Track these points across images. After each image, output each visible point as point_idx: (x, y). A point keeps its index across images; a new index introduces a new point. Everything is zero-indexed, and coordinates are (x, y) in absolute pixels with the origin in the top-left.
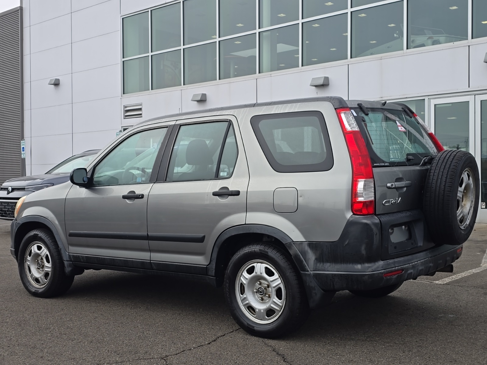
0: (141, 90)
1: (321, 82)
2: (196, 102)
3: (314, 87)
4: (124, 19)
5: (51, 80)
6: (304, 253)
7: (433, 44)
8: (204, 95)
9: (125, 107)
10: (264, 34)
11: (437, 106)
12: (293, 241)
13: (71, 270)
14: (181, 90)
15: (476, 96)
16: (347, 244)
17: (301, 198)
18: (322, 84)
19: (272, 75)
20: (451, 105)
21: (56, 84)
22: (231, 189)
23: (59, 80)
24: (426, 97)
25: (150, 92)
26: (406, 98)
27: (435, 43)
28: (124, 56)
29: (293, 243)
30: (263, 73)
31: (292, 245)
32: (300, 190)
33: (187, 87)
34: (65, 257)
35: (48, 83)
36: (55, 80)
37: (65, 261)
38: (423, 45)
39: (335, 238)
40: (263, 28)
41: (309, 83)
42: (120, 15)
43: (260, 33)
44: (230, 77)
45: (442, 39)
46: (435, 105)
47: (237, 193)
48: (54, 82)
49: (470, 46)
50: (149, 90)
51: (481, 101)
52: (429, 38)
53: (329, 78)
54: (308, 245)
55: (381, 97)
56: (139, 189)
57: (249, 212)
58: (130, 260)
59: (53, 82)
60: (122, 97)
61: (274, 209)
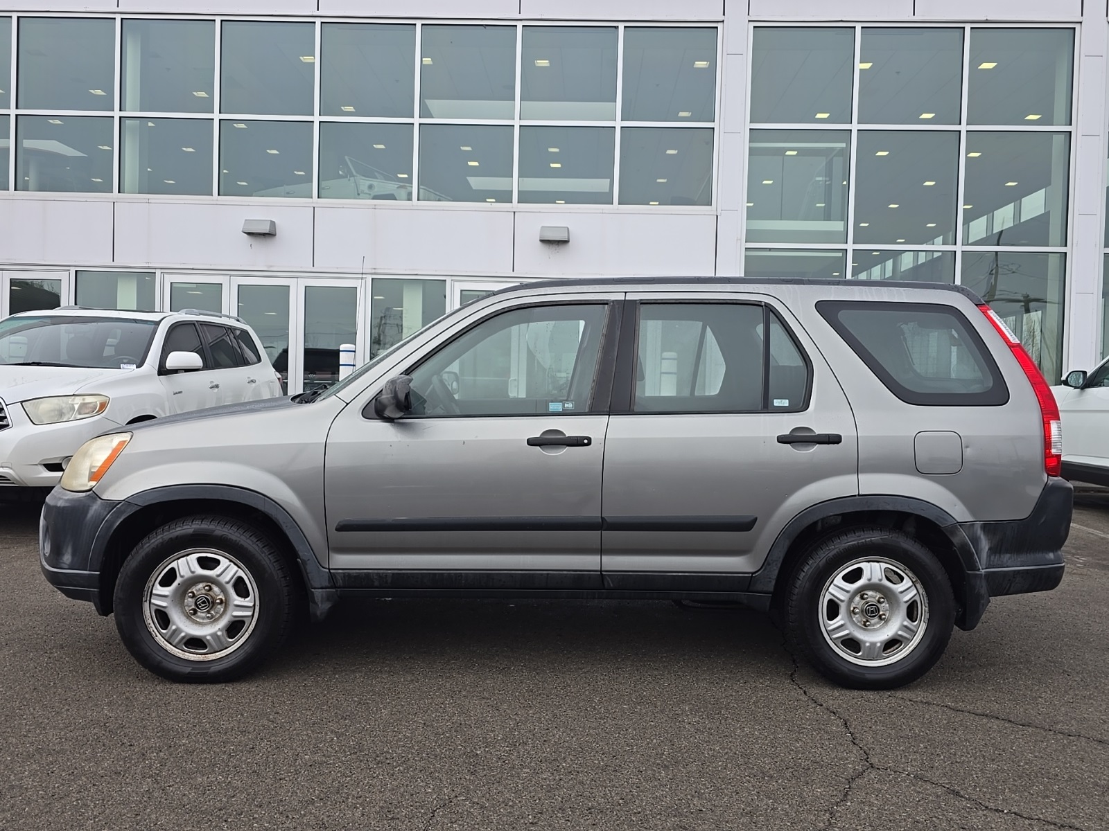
6: (976, 541)
12: (958, 522)
13: (330, 608)
16: (1044, 522)
17: (968, 449)
22: (819, 431)
29: (960, 525)
31: (957, 528)
32: (964, 436)
34: (317, 579)
37: (315, 588)
39: (1024, 512)
47: (835, 440)
54: (981, 527)
56: (571, 427)
57: (861, 473)
58: (542, 574)
61: (916, 469)
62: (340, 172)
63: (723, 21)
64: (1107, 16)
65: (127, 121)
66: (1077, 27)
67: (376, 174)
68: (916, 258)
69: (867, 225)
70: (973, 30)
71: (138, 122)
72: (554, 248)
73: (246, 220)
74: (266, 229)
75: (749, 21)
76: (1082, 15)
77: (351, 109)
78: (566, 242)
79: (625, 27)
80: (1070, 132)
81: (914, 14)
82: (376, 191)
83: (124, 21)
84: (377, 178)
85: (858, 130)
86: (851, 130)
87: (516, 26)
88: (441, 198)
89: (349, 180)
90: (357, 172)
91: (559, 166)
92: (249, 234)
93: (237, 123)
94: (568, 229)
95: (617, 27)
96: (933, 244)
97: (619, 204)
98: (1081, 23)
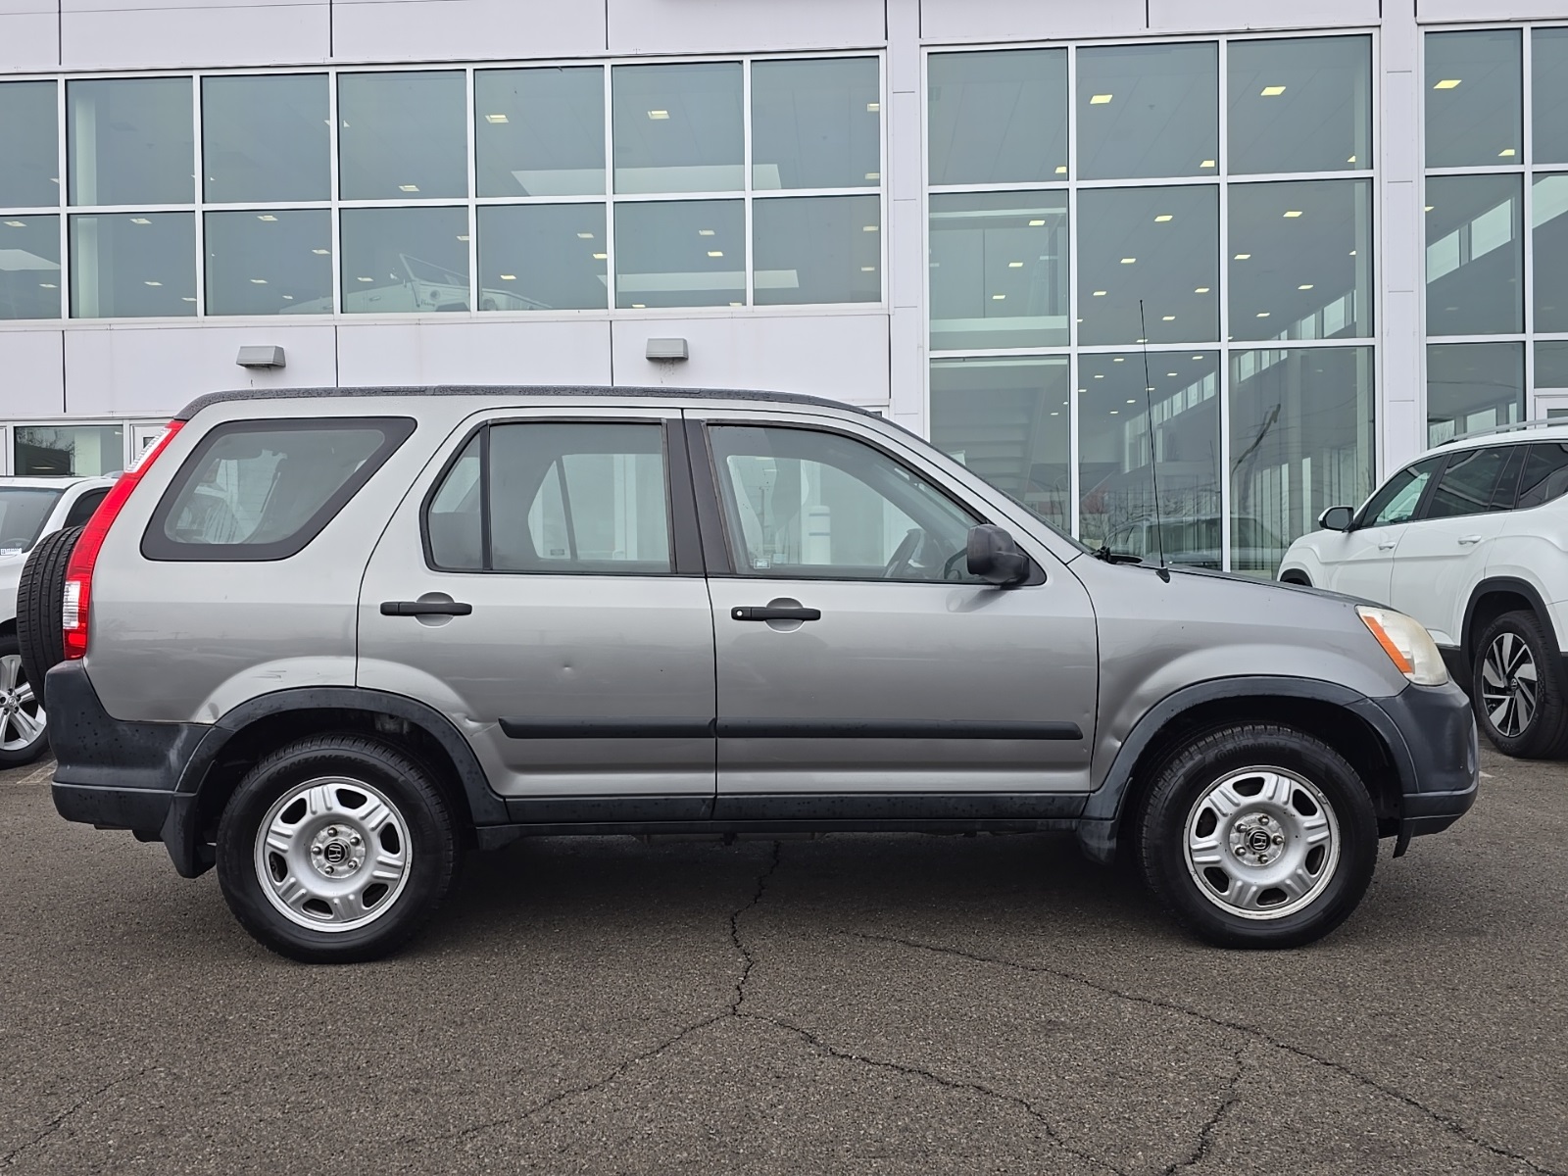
62: (392, 276)
63: (885, 48)
64: (1416, 15)
65: (79, 219)
66: (1375, 32)
67: (446, 276)
68: (1259, 361)
69: (1172, 318)
70: (1230, 44)
71: (95, 219)
72: (668, 367)
73: (242, 347)
74: (269, 358)
75: (921, 46)
76: (1381, 16)
77: (412, 188)
78: (682, 360)
79: (752, 61)
80: (1372, 178)
81: (1148, 26)
82: (444, 299)
83: (69, 83)
84: (447, 283)
85: (1078, 189)
86: (1068, 189)
87: (603, 66)
88: (534, 306)
89: (405, 286)
90: (416, 276)
91: (720, 254)
92: (247, 366)
93: (262, 215)
94: (685, 341)
95: (741, 62)
96: (1279, 339)
97: (754, 304)
98: (1379, 26)
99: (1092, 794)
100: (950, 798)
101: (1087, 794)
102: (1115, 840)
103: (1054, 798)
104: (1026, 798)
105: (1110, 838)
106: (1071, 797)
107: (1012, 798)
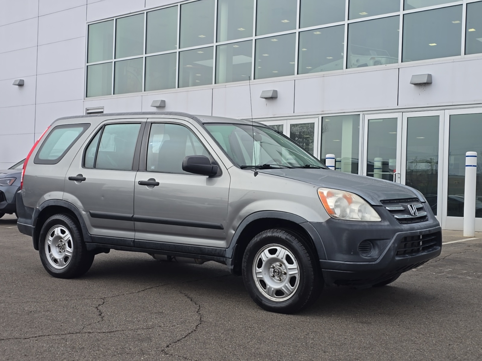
0: (103, 95)
1: (270, 95)
2: (155, 108)
3: (264, 99)
4: (90, 26)
5: (16, 81)
7: (375, 65)
8: (163, 102)
9: (87, 110)
10: (221, 47)
11: (370, 121)
14: (142, 96)
15: (403, 113)
18: (271, 96)
19: (226, 86)
20: (382, 120)
21: (21, 85)
23: (23, 81)
24: (361, 112)
25: (112, 97)
26: (344, 112)
27: (376, 63)
28: (89, 62)
30: (218, 83)
33: (148, 93)
35: (13, 83)
36: (19, 82)
38: (366, 65)
40: (220, 42)
41: (260, 95)
42: (86, 22)
43: (217, 46)
44: (188, 86)
45: (383, 60)
46: (368, 120)
48: (19, 83)
49: (400, 69)
50: (111, 95)
51: (408, 118)
52: (372, 58)
53: (278, 91)
55: (322, 110)
59: (17, 83)
60: (84, 100)
99: (227, 249)
100: (189, 246)
101: (225, 249)
102: (233, 266)
103: (216, 249)
104: (209, 248)
105: (231, 265)
106: (221, 250)
107: (205, 248)
